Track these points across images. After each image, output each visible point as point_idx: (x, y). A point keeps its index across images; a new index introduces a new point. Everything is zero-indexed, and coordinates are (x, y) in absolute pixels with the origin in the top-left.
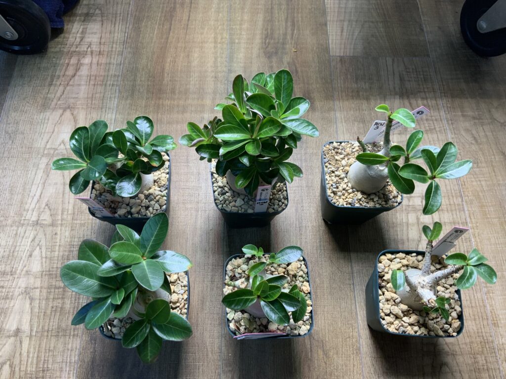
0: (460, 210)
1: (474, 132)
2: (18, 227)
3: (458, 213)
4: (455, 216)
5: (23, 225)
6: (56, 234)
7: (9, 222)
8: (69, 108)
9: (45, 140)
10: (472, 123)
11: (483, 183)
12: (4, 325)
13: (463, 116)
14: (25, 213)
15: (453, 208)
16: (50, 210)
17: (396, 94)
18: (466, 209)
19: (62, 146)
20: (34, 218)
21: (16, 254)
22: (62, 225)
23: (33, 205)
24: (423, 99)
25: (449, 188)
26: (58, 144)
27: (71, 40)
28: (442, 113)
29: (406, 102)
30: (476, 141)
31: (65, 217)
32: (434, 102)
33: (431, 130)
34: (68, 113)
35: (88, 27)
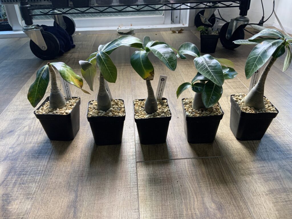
0: (236, 79)
4: (234, 80)
12: (28, 117)
27: (66, 56)
30: (237, 65)
35: (74, 54)
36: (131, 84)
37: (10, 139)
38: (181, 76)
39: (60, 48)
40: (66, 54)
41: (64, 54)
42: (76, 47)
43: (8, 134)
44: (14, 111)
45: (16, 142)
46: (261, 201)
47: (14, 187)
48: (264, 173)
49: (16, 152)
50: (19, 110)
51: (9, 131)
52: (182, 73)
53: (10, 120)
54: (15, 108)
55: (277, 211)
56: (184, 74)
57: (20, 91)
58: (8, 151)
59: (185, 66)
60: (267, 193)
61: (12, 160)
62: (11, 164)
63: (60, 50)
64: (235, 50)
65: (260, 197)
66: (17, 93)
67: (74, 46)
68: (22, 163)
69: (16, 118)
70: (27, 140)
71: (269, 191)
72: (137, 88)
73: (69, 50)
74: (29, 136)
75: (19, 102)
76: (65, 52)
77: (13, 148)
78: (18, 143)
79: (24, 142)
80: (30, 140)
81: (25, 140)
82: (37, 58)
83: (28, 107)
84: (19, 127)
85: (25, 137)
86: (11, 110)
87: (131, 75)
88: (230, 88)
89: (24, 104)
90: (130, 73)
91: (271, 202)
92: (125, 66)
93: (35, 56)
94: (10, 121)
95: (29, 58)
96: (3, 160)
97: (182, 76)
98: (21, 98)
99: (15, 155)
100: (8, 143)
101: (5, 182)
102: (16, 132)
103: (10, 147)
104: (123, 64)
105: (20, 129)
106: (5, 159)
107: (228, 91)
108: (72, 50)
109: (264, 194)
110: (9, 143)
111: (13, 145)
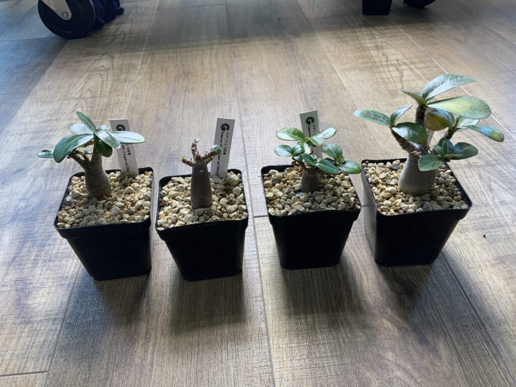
0: (431, 63)
1: (429, 34)
2: (63, 101)
3: (429, 63)
5: (67, 100)
6: (95, 101)
7: (56, 99)
8: (107, 53)
9: (88, 66)
10: (426, 31)
11: (445, 51)
12: (47, 143)
13: (418, 29)
14: (69, 95)
15: (424, 62)
16: (91, 92)
17: (361, 26)
18: (435, 62)
19: (102, 67)
20: (77, 96)
21: (60, 112)
22: (100, 97)
23: (77, 91)
24: (383, 26)
25: (417, 54)
26: (98, 66)
27: (109, 30)
28: (401, 30)
29: (371, 29)
30: (432, 37)
31: (103, 93)
32: (392, 27)
33: (395, 36)
34: (106, 56)
35: (122, 26)
36: (234, 77)
37: (18, 184)
38: (328, 60)
39: (97, 14)
40: (108, 27)
41: (104, 27)
42: (125, 12)
43: (14, 176)
44: (20, 134)
45: (30, 188)
46: (484, 277)
47: (34, 267)
48: (488, 228)
49: (33, 206)
50: (30, 131)
51: (15, 170)
52: (330, 54)
53: (14, 150)
54: (22, 128)
55: (512, 292)
56: (333, 55)
57: (29, 99)
58: (16, 206)
59: (335, 40)
60: (494, 262)
61: (26, 220)
62: (25, 227)
63: (96, 19)
64: (426, 9)
65: (481, 270)
66: (23, 102)
67: (121, 12)
68: (44, 224)
69: (25, 146)
70: (51, 184)
71: (497, 260)
72: (245, 85)
73: (113, 18)
74: (53, 177)
75: (29, 118)
76: (106, 22)
77: (26, 199)
78: (35, 191)
79: (45, 187)
80: (56, 184)
81: (46, 185)
82: (54, 35)
83: (46, 126)
84: (32, 162)
85: (46, 179)
86: (15, 132)
87: (232, 61)
88: (420, 78)
89: (37, 121)
90: (231, 57)
91: (501, 278)
92: (220, 44)
93: (50, 32)
94: (14, 152)
95: (38, 37)
96: (10, 222)
97: (329, 58)
98: (31, 110)
99: (31, 212)
100: (15, 191)
101: (18, 259)
102: (28, 171)
103: (19, 197)
104: (216, 41)
105: (35, 166)
106: (13, 219)
107: (417, 85)
108: (118, 19)
109: (487, 264)
110: (18, 191)
111: (26, 193)
